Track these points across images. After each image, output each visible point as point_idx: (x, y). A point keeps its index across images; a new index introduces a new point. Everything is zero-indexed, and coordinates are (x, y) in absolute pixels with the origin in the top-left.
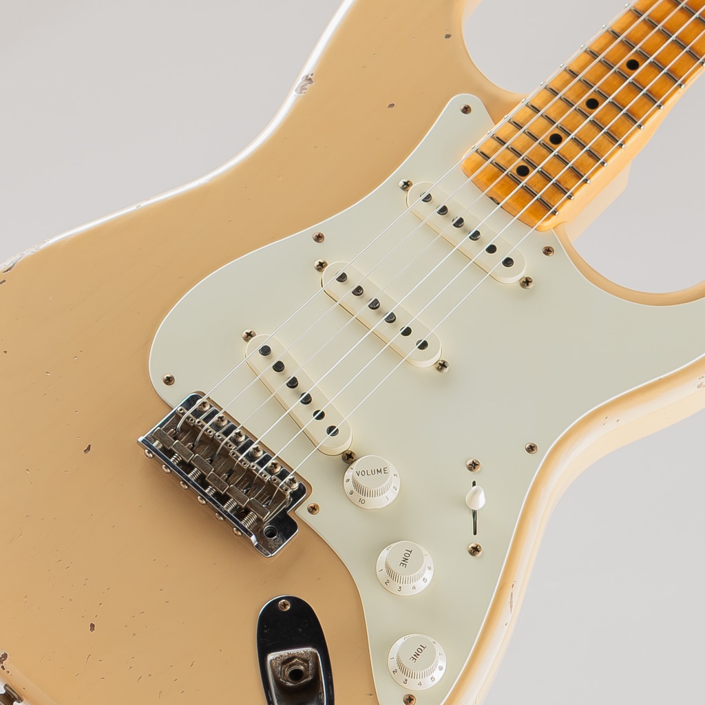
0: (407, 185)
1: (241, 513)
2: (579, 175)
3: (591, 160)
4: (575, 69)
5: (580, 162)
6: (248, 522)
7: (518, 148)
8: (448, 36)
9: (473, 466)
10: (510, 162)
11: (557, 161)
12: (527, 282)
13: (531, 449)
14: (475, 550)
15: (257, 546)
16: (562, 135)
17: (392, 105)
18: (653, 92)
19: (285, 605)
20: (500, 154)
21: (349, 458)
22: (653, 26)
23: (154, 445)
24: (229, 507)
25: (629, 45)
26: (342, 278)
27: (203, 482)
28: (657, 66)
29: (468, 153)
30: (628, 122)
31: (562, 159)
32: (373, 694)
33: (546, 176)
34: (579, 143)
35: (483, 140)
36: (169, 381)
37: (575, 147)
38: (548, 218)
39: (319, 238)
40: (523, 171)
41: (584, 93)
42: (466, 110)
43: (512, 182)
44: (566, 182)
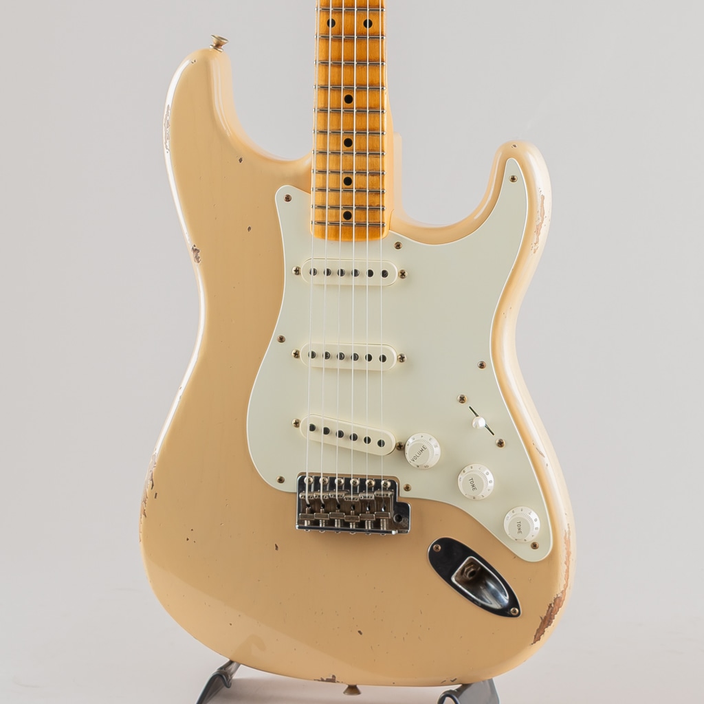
0: (297, 271)
1: (377, 524)
2: (377, 193)
3: (375, 177)
4: (322, 129)
5: (371, 184)
6: (384, 527)
7: (334, 204)
8: (241, 160)
9: (462, 399)
10: (337, 216)
11: (359, 194)
12: (403, 274)
13: (482, 366)
14: (501, 444)
15: (399, 532)
16: (349, 176)
17: (249, 229)
18: (373, 106)
19: (437, 548)
20: (329, 215)
21: (401, 447)
22: (339, 65)
23: (306, 525)
24: (368, 526)
25: (336, 88)
26: (313, 355)
27: (345, 524)
28: (361, 88)
29: (312, 229)
30: (375, 137)
31: (361, 191)
32: (515, 556)
33: (361, 208)
34: (361, 173)
35: (313, 215)
36: (281, 480)
37: (361, 178)
38: (383, 231)
39: (281, 339)
40: (348, 216)
41: (338, 139)
42: (288, 199)
43: (348, 228)
44: (374, 202)
